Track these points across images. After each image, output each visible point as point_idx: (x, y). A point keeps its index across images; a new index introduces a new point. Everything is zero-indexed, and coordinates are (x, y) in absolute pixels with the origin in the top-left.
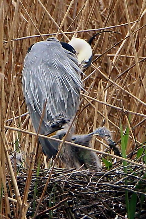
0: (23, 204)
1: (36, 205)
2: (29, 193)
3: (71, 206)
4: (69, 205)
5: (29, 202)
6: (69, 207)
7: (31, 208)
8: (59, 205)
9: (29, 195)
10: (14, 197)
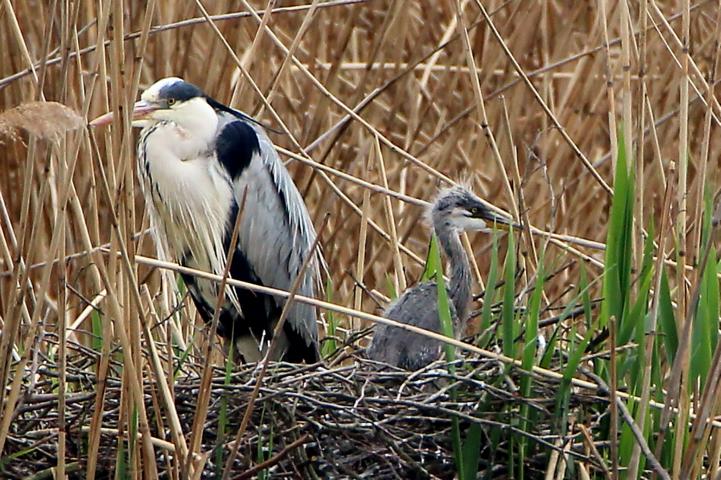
0: (190, 454)
1: (225, 457)
2: (205, 425)
3: (314, 459)
4: (309, 456)
5: (207, 449)
6: (310, 462)
7: (211, 464)
8: (284, 456)
9: (205, 433)
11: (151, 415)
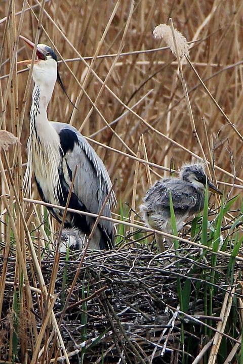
0: (49, 295)
1: (66, 296)
6: (107, 298)
7: (59, 299)
8: (95, 296)
11: (30, 275)
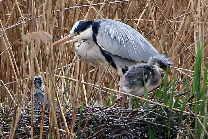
0: (70, 134)
2: (74, 125)
4: (105, 134)
5: (75, 132)
7: (76, 137)
8: (98, 134)
9: (74, 127)
10: (64, 129)
